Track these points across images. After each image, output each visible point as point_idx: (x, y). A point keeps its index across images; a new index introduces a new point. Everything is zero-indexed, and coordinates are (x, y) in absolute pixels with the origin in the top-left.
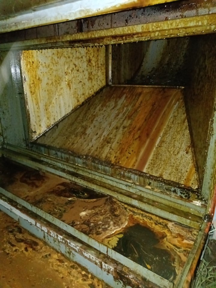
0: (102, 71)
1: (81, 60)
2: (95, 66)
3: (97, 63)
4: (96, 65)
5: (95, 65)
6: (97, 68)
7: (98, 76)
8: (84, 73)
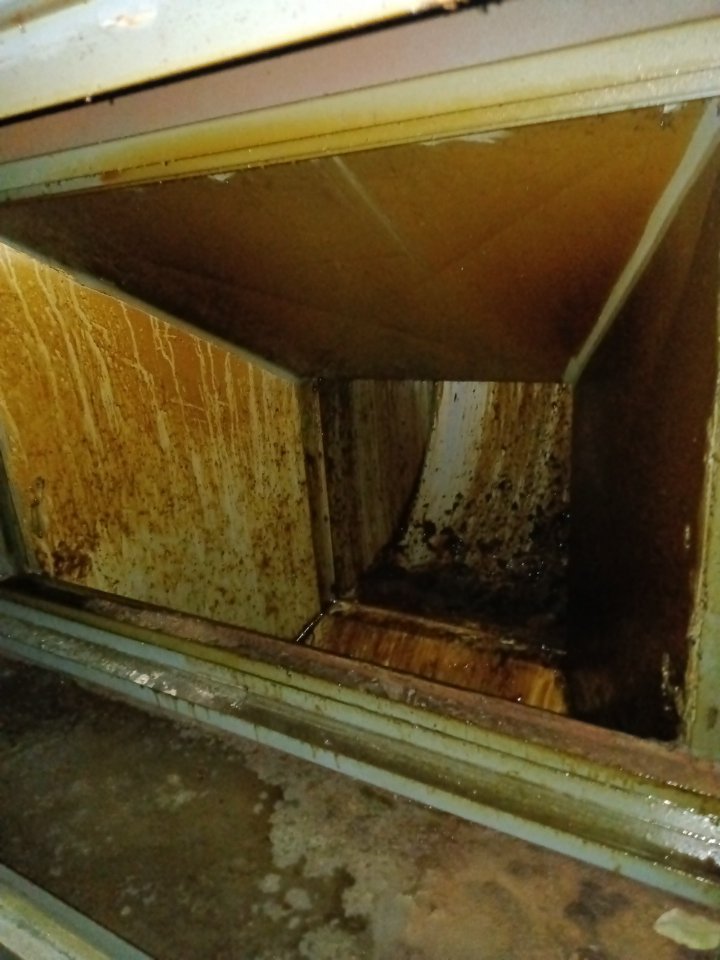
0: (307, 577)
1: (240, 571)
2: (284, 571)
3: (287, 562)
4: (285, 568)
5: (282, 568)
6: (289, 576)
7: (296, 596)
8: (252, 601)
